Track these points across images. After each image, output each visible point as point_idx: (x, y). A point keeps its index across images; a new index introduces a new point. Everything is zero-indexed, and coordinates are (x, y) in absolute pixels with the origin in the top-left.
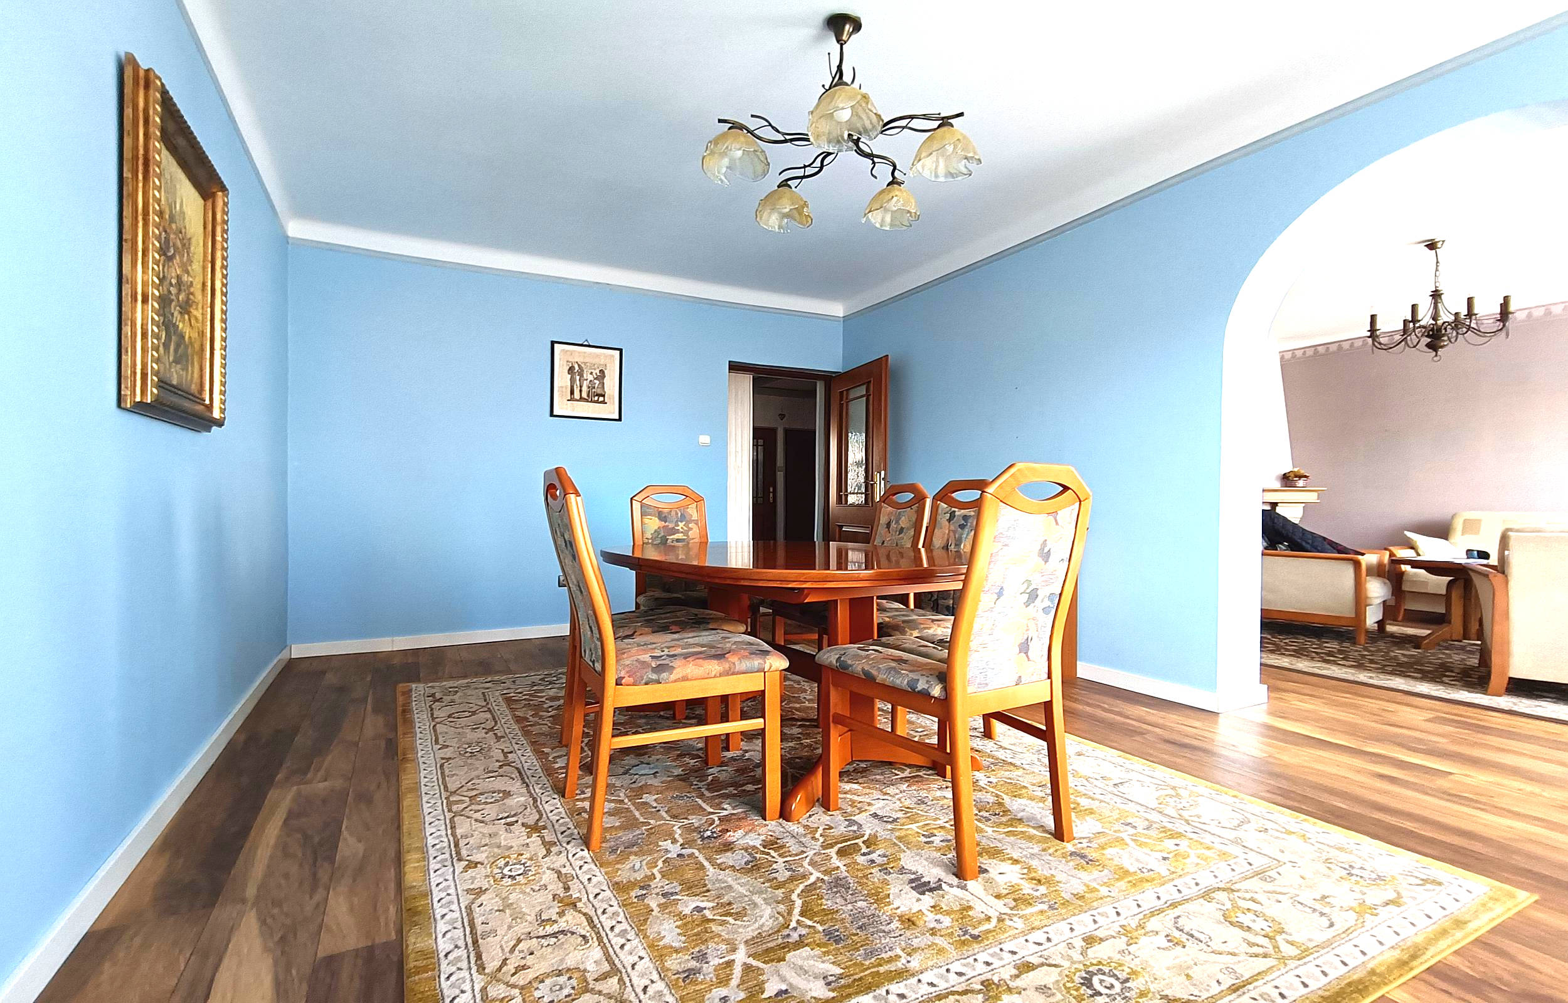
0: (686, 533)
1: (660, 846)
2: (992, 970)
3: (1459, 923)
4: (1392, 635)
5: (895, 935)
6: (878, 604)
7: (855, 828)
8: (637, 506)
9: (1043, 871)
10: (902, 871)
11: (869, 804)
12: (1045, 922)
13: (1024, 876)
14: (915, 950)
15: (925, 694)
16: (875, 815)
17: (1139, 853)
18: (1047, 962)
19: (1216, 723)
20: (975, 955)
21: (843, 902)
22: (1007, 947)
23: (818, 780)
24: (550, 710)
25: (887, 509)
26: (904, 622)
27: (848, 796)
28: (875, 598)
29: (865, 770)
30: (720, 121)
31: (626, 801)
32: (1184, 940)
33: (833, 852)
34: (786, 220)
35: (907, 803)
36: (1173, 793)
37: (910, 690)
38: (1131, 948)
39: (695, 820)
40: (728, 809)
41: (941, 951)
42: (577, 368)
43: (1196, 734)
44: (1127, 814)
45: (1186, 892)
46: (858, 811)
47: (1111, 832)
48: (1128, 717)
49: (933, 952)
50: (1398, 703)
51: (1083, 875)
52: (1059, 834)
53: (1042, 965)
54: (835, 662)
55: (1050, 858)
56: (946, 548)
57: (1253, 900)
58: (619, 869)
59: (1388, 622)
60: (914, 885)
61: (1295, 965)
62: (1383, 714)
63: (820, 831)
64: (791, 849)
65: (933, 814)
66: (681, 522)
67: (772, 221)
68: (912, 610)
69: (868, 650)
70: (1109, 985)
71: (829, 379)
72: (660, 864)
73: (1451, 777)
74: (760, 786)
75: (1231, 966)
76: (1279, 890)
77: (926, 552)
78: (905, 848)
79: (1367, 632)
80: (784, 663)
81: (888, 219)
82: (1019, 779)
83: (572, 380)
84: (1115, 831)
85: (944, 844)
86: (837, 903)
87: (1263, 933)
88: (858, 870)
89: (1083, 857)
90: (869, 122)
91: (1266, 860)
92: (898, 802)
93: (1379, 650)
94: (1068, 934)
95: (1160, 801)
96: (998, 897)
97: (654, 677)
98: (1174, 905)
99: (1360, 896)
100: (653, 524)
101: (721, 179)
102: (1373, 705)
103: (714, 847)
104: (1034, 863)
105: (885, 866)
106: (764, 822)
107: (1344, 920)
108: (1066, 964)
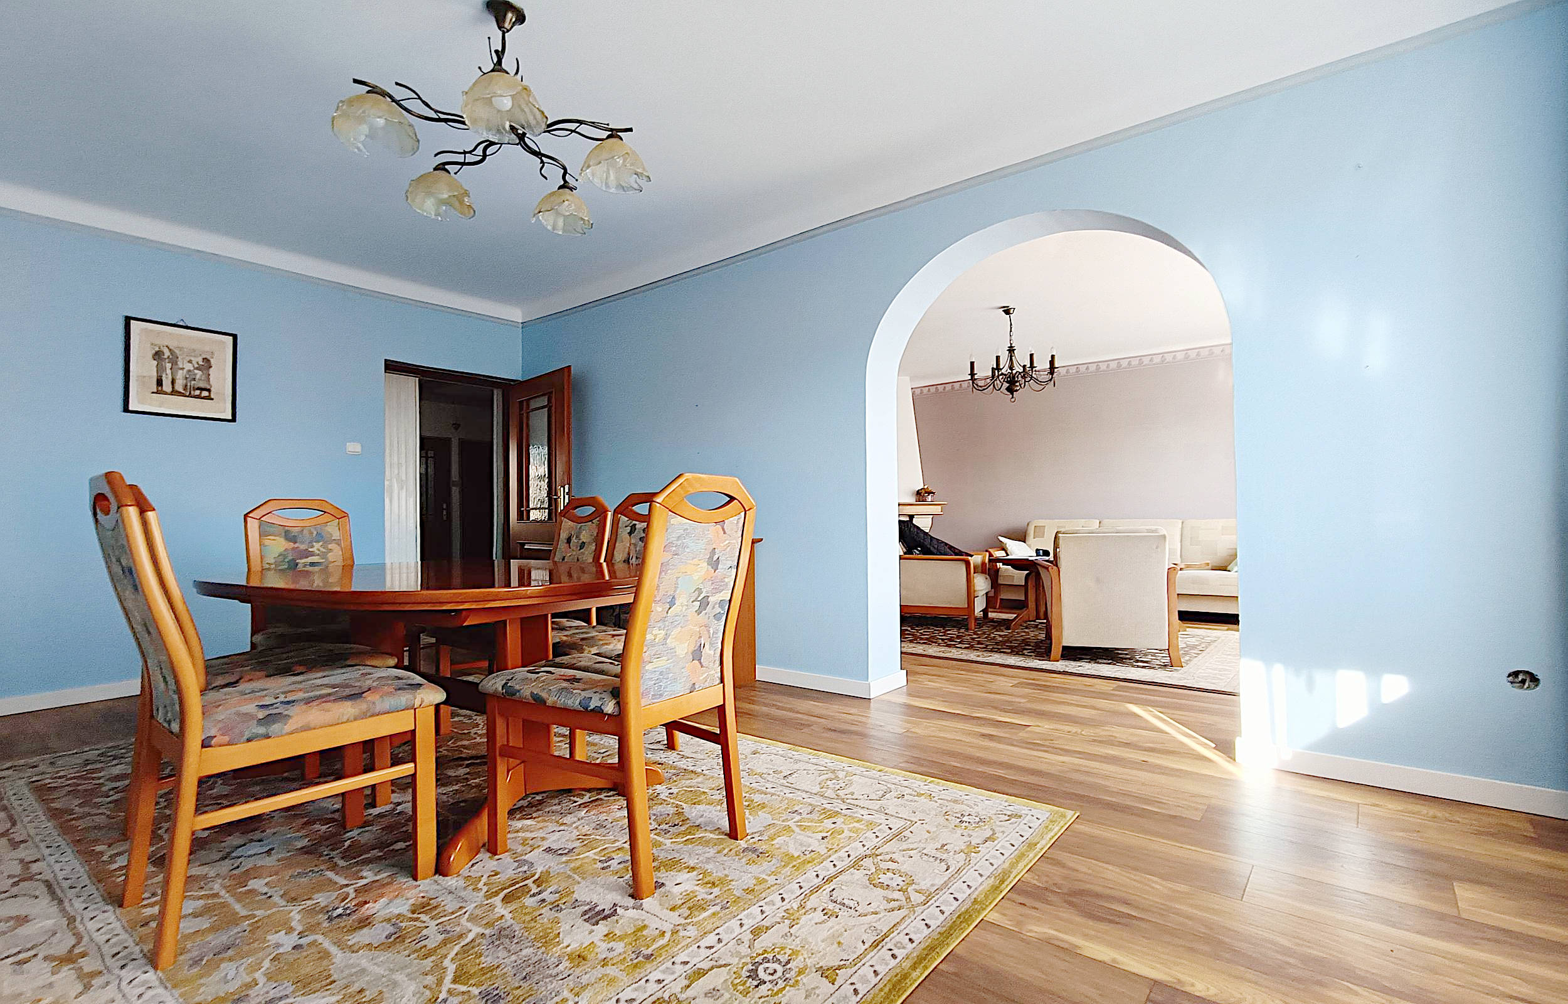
0: (323, 555)
1: (269, 941)
2: (664, 987)
3: (1032, 846)
4: (992, 620)
5: (563, 977)
6: (553, 623)
7: (525, 868)
8: (253, 524)
9: (717, 874)
10: (575, 904)
11: (543, 839)
12: (718, 924)
13: (700, 882)
14: (584, 988)
15: (598, 711)
16: (549, 850)
17: (801, 836)
18: (717, 964)
19: (869, 707)
20: (646, 976)
21: (506, 954)
22: (679, 959)
23: (482, 824)
24: (111, 793)
25: (567, 524)
26: (583, 639)
27: (520, 834)
28: (549, 615)
29: (541, 802)
30: (356, 81)
31: (223, 893)
32: (837, 910)
33: (497, 900)
34: (444, 208)
35: (584, 830)
36: (831, 775)
37: (582, 709)
38: (792, 931)
39: (322, 899)
40: (369, 875)
41: (612, 981)
42: (167, 353)
43: (854, 720)
44: (794, 802)
45: (840, 865)
46: (529, 849)
47: (779, 823)
48: (798, 712)
49: (603, 984)
50: (997, 675)
51: (753, 869)
52: (733, 834)
53: (712, 968)
54: (500, 689)
55: (725, 858)
56: (627, 561)
57: (892, 860)
58: (203, 985)
59: (990, 610)
60: (587, 917)
61: (921, 911)
62: (987, 685)
63: (484, 880)
64: (446, 908)
65: (612, 837)
66: (318, 542)
67: (429, 207)
68: (594, 627)
69: (538, 673)
70: (772, 972)
71: (506, 385)
72: (266, 964)
73: (1029, 729)
74: (411, 842)
75: (874, 925)
76: (911, 846)
77: (607, 565)
78: (580, 879)
79: (976, 619)
80: (440, 696)
81: (560, 223)
82: (699, 785)
83: (160, 369)
84: (783, 821)
85: (622, 866)
86: (498, 958)
87: (899, 887)
88: (525, 914)
89: (754, 850)
90: (532, 117)
91: (902, 822)
92: (575, 831)
93: (984, 633)
94: (738, 930)
95: (822, 786)
96: (673, 909)
97: (262, 730)
98: (829, 880)
99: (966, 839)
100: (277, 546)
101: (358, 148)
102: (979, 678)
103: (344, 927)
104: (710, 867)
105: (557, 903)
106: (415, 883)
107: (956, 861)
108: (735, 961)
